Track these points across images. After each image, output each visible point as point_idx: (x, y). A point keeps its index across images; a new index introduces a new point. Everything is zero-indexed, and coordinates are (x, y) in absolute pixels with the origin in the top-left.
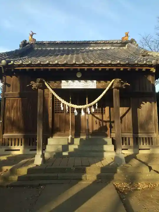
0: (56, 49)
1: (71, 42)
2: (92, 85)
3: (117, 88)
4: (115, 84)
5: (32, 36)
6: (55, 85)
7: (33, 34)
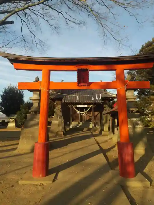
2: (86, 106)
6: (75, 106)
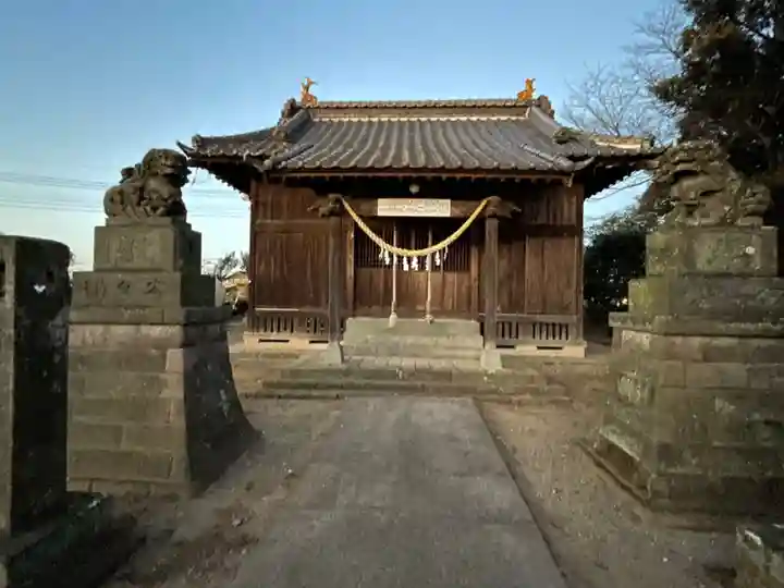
0: (363, 119)
1: (397, 103)
3: (494, 216)
4: (491, 209)
5: (307, 88)
7: (310, 83)
